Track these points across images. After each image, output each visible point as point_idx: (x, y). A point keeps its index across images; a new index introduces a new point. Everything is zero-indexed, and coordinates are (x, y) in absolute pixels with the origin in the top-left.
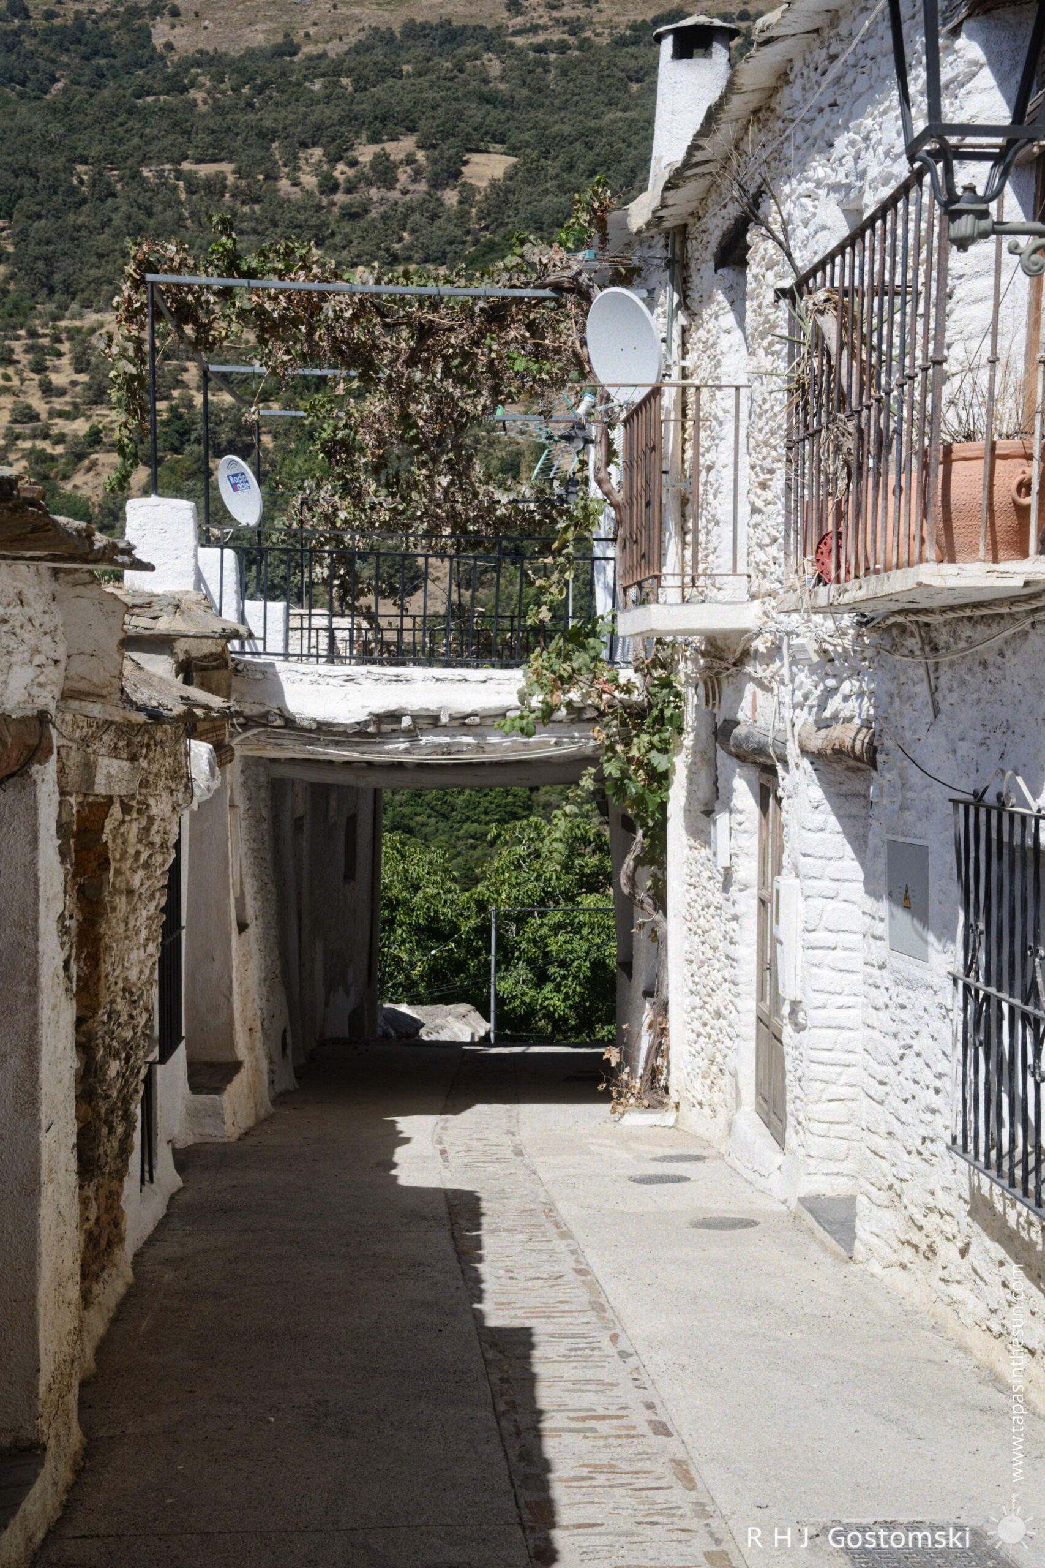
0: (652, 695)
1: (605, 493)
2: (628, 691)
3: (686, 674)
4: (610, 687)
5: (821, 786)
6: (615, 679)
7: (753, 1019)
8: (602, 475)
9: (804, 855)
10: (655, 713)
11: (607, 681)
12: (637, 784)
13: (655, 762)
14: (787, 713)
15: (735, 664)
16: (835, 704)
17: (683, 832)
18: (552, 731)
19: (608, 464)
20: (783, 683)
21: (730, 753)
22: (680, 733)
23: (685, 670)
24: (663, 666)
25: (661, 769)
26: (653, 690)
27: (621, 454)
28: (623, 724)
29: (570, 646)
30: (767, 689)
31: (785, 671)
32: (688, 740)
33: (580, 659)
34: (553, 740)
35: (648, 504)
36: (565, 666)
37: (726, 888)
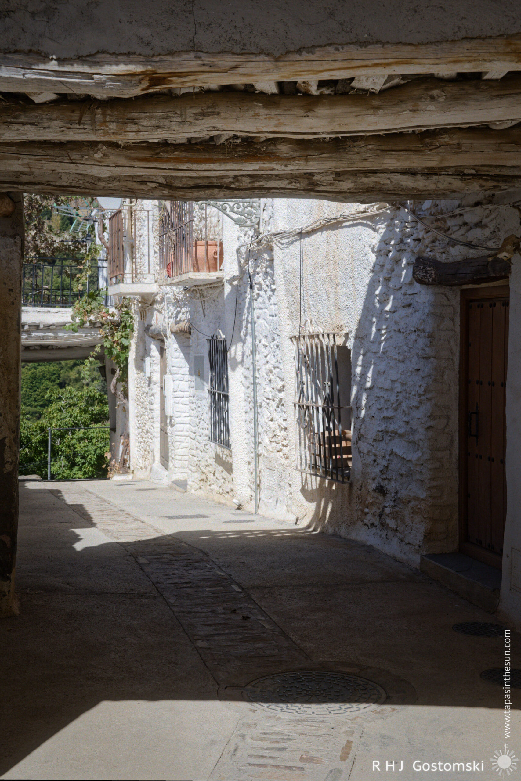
0: (121, 317)
1: (102, 243)
2: (113, 316)
3: (135, 310)
4: (106, 314)
5: (178, 343)
6: (108, 311)
7: (159, 430)
8: (101, 236)
9: (173, 367)
10: (123, 324)
11: (105, 313)
12: (117, 350)
13: (123, 342)
14: (167, 320)
15: (151, 305)
16: (180, 315)
17: (134, 368)
18: (83, 332)
19: (104, 232)
20: (165, 310)
21: (150, 336)
22: (133, 332)
23: (134, 308)
24: (126, 307)
25: (126, 345)
26: (122, 315)
27: (108, 229)
28: (111, 329)
29: (90, 300)
30: (160, 312)
31: (166, 307)
32: (135, 334)
33: (94, 304)
34: (84, 335)
35: (118, 249)
36: (89, 307)
37: (149, 385)
